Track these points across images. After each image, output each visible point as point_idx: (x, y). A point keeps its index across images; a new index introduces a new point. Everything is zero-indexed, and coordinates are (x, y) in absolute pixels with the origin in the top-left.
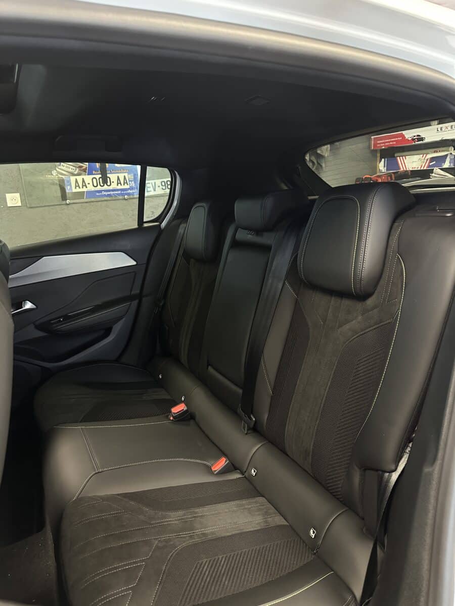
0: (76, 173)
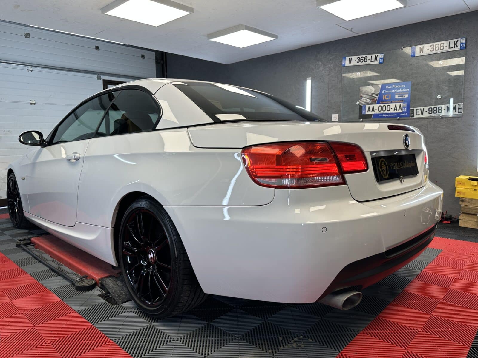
0: (370, 103)
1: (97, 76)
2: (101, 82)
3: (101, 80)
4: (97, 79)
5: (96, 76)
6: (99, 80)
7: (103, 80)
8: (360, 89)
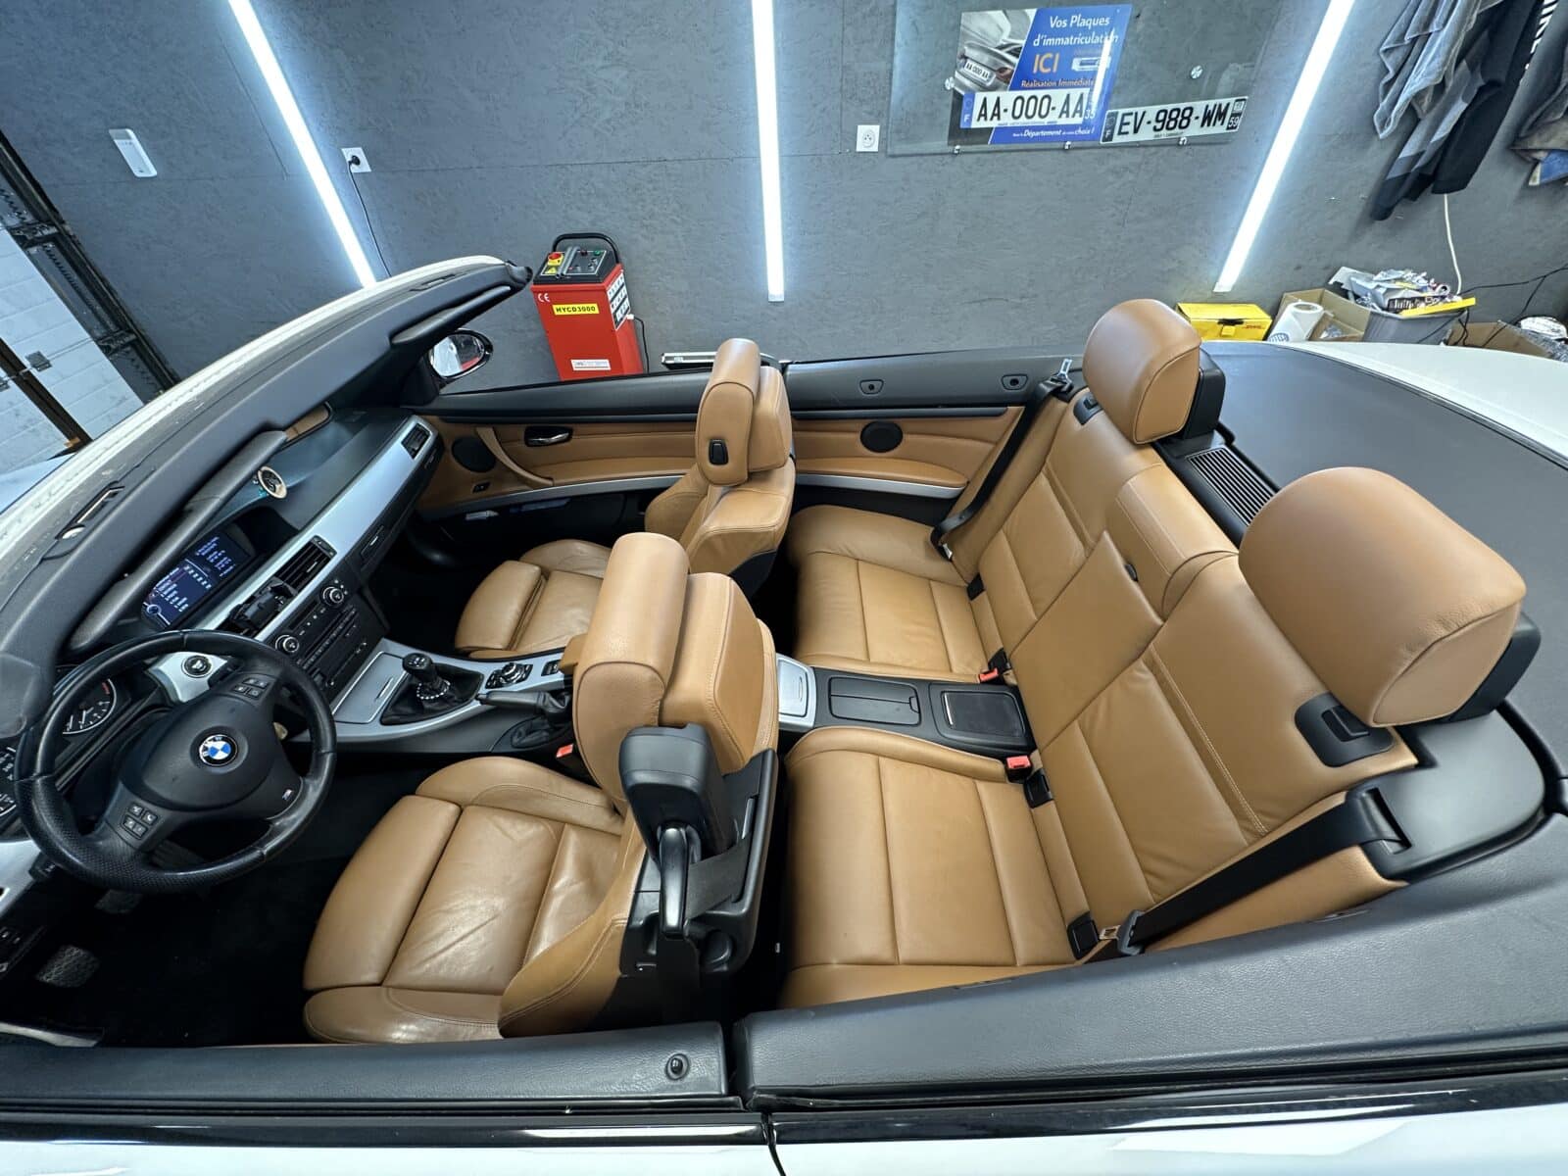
0: (989, 84)
8: (962, 21)
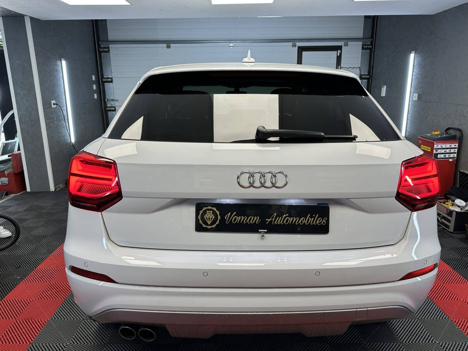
1: (293, 43)
2: (296, 49)
3: (295, 47)
4: (292, 47)
5: (291, 44)
6: (294, 48)
7: (299, 47)
